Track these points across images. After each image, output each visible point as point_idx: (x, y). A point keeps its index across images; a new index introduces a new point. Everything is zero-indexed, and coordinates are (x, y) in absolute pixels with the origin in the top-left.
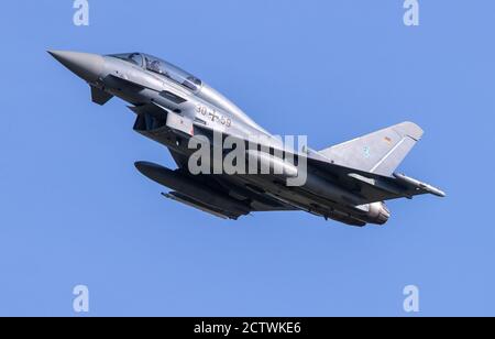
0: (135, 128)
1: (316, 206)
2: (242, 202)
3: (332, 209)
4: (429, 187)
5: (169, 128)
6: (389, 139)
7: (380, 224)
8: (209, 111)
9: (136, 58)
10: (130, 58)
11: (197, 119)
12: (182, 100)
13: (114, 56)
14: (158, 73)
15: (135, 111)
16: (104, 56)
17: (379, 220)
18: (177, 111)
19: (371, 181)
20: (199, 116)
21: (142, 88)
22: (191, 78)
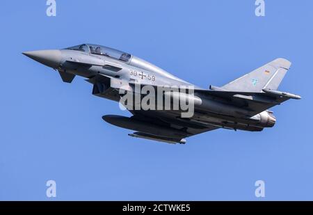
0: (93, 93)
1: (226, 123)
2: (181, 130)
3: (236, 123)
4: (288, 94)
5: (113, 89)
6: (268, 72)
7: (271, 127)
8: (138, 73)
9: (84, 48)
10: (80, 48)
11: (131, 79)
12: (119, 69)
13: (68, 49)
14: (100, 54)
15: (91, 82)
16: (61, 50)
17: (269, 124)
18: (117, 77)
19: (250, 98)
20: (132, 77)
21: (90, 65)
22: (124, 54)
